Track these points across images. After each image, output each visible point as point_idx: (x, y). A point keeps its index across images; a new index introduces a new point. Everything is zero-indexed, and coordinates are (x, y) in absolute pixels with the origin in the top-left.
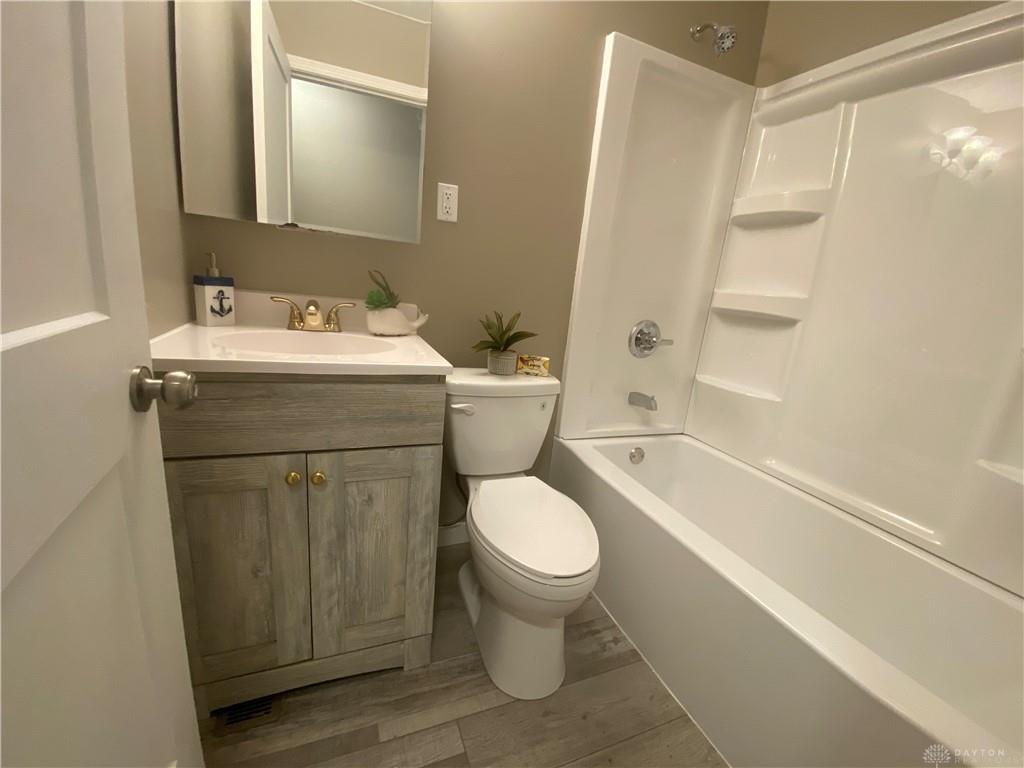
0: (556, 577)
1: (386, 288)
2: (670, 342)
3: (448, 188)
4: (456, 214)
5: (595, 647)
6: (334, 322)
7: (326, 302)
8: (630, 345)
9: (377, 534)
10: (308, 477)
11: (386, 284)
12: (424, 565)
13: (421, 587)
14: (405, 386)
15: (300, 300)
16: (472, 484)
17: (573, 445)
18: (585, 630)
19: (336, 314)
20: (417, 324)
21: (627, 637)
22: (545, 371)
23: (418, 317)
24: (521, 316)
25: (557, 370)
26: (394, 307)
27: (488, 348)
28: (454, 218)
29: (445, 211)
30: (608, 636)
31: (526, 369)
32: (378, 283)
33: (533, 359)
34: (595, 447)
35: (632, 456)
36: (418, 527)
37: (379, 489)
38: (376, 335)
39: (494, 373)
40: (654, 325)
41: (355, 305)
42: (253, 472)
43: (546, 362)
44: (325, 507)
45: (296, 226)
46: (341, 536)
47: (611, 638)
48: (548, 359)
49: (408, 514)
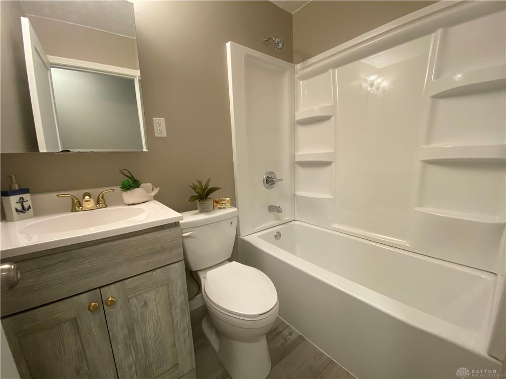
0: (261, 315)
1: (132, 178)
2: (281, 180)
3: (159, 120)
4: (166, 133)
5: (282, 341)
6: (101, 202)
7: (95, 192)
8: (264, 184)
9: (154, 323)
10: (103, 302)
11: (132, 176)
12: (184, 331)
13: (185, 343)
14: (156, 233)
15: (78, 193)
16: (201, 275)
17: (247, 238)
18: (275, 333)
19: (102, 197)
20: (153, 194)
21: (295, 330)
22: (229, 205)
23: (153, 190)
24: (211, 180)
25: (234, 204)
26: (139, 187)
27: (196, 200)
28: (164, 134)
29: (159, 132)
30: (286, 333)
31: (219, 206)
32: (126, 176)
33: (221, 200)
34: (259, 237)
35: (276, 236)
36: (178, 310)
37: (150, 295)
38: (129, 205)
39: (202, 211)
40: (273, 173)
41: (114, 190)
42: (64, 310)
43: (228, 200)
44: (118, 317)
45: (69, 151)
46: (131, 332)
47: (288, 333)
48: (229, 199)
49: (170, 305)
